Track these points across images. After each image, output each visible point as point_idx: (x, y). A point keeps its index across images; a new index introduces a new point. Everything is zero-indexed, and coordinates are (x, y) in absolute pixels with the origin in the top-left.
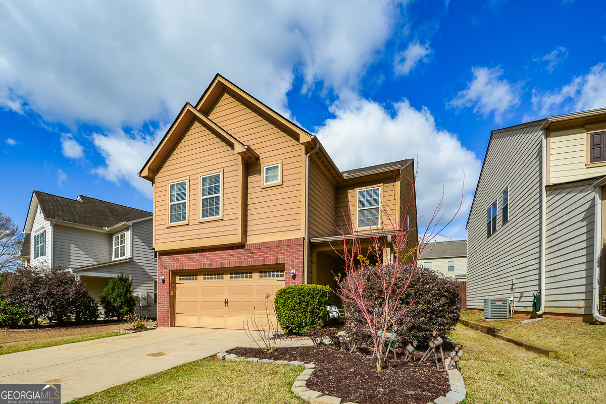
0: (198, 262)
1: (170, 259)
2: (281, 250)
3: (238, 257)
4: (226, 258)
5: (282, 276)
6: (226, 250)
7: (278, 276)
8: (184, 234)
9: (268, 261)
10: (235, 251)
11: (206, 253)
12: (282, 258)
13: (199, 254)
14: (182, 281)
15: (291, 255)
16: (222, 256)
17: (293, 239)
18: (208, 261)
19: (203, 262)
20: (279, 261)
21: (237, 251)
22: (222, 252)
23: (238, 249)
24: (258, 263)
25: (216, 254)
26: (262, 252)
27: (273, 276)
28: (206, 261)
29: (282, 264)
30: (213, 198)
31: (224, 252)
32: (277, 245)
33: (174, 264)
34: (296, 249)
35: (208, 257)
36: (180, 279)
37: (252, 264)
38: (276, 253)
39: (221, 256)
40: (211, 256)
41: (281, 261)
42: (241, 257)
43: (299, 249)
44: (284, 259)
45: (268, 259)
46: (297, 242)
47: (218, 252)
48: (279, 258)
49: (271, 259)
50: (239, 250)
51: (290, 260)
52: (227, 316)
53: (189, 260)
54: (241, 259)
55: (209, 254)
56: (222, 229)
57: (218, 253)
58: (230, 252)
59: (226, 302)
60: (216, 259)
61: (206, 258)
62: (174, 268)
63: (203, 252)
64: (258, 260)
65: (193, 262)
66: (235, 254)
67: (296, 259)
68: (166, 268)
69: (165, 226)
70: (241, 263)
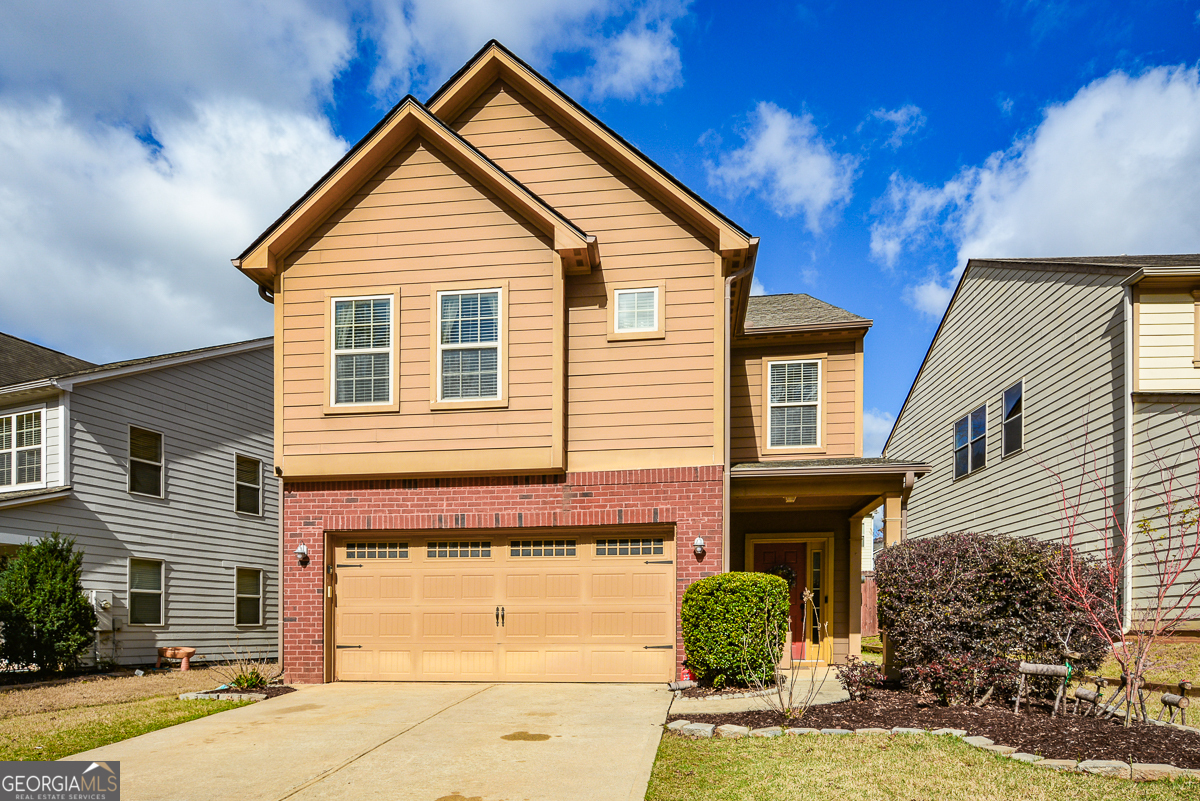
0: (422, 511)
1: (328, 501)
2: (665, 492)
3: (544, 503)
4: (508, 503)
5: (659, 551)
6: (510, 484)
7: (647, 552)
8: (383, 435)
9: (632, 516)
10: (536, 487)
11: (445, 489)
12: (667, 510)
13: (424, 490)
14: (355, 561)
15: (692, 503)
16: (497, 498)
17: (696, 469)
18: (453, 511)
19: (436, 511)
20: (662, 516)
21: (541, 487)
22: (496, 488)
23: (544, 482)
24: (603, 519)
25: (479, 492)
26: (612, 494)
27: (635, 552)
28: (447, 511)
29: (668, 523)
30: (475, 350)
31: (502, 488)
32: (654, 478)
33: (341, 513)
34: (704, 491)
35: (453, 499)
36: (350, 555)
37: (585, 521)
38: (651, 499)
39: (492, 498)
40: (462, 499)
41: (667, 517)
42: (553, 502)
43: (713, 490)
44: (674, 513)
45: (632, 512)
46: (708, 474)
47: (485, 488)
48: (661, 510)
49: (638, 511)
50: (547, 486)
51: (691, 515)
52: (502, 650)
53: (392, 506)
54: (554, 508)
55: (455, 493)
56: (504, 431)
57: (484, 492)
58: (522, 491)
59: (500, 616)
60: (479, 505)
61: (445, 503)
62: (341, 524)
63: (437, 486)
64: (602, 511)
65: (404, 512)
66: (537, 496)
67: (704, 514)
68: (313, 524)
69: (318, 412)
70: (555, 519)
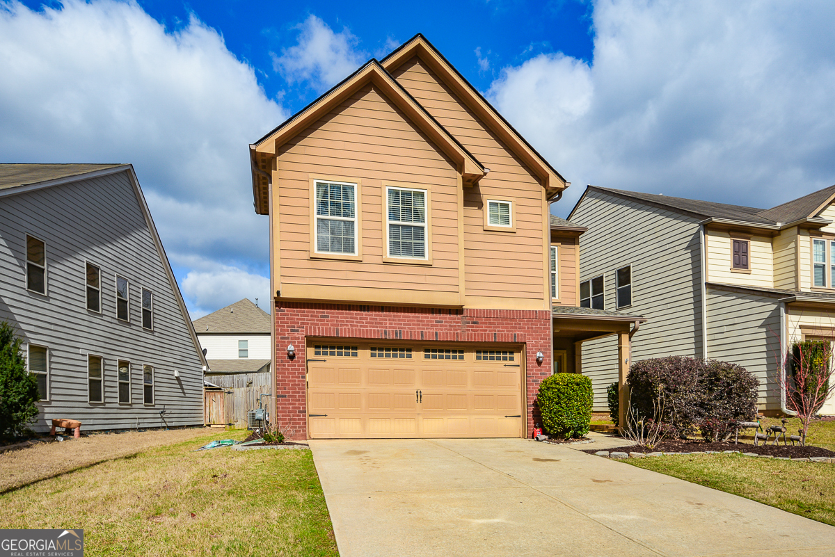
0: (373, 327)
1: (308, 316)
2: (520, 324)
3: (450, 326)
4: (428, 325)
5: (512, 359)
6: (429, 313)
7: (505, 359)
8: (351, 275)
9: (502, 338)
10: (445, 316)
11: (388, 313)
12: (521, 335)
13: (374, 313)
14: (321, 357)
15: (534, 332)
16: (421, 321)
17: (536, 311)
18: (393, 328)
19: (382, 327)
20: (518, 338)
21: (448, 316)
22: (420, 315)
23: (450, 314)
24: (485, 338)
25: (410, 317)
26: (490, 323)
27: (498, 359)
28: (390, 327)
29: (521, 343)
30: (410, 227)
31: (424, 315)
32: (513, 315)
33: (317, 324)
34: (540, 325)
35: (393, 320)
36: (317, 353)
37: (475, 339)
38: (512, 327)
39: (418, 321)
40: (399, 320)
41: (521, 339)
42: (455, 326)
43: (545, 325)
44: (525, 337)
45: (502, 335)
46: (543, 315)
47: (413, 314)
48: (518, 334)
49: (505, 334)
50: (452, 316)
51: (534, 339)
52: (421, 418)
53: (353, 322)
54: (456, 330)
55: (394, 316)
56: (429, 280)
57: (413, 317)
58: (437, 318)
59: (419, 395)
60: (410, 325)
61: (388, 322)
62: (317, 332)
63: (382, 311)
64: (486, 334)
65: (361, 326)
66: (446, 322)
67: (541, 339)
68: (297, 331)
69: (305, 256)
70: (458, 337)
